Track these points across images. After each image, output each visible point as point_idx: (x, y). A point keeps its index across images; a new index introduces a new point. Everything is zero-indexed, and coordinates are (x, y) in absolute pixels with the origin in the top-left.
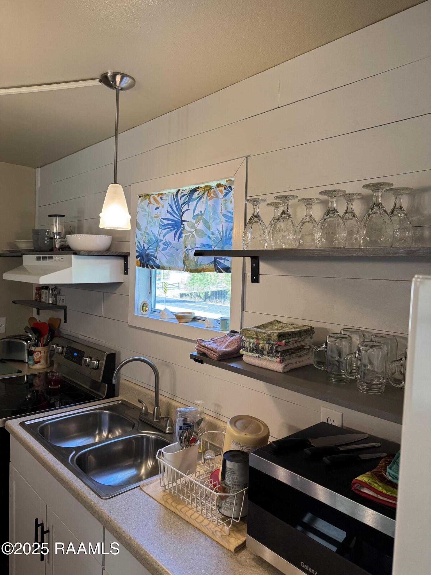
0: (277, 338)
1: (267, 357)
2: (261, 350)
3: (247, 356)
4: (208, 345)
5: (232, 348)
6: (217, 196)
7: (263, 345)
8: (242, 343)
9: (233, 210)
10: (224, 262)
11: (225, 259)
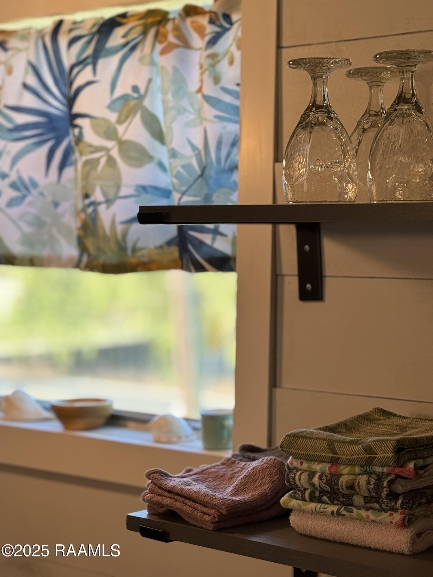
0: (392, 455)
1: (364, 513)
2: (346, 492)
3: (304, 512)
4: (183, 487)
5: (257, 493)
6: (186, 44)
7: (351, 477)
8: (288, 475)
9: (238, 85)
10: (214, 239)
11: (216, 232)
